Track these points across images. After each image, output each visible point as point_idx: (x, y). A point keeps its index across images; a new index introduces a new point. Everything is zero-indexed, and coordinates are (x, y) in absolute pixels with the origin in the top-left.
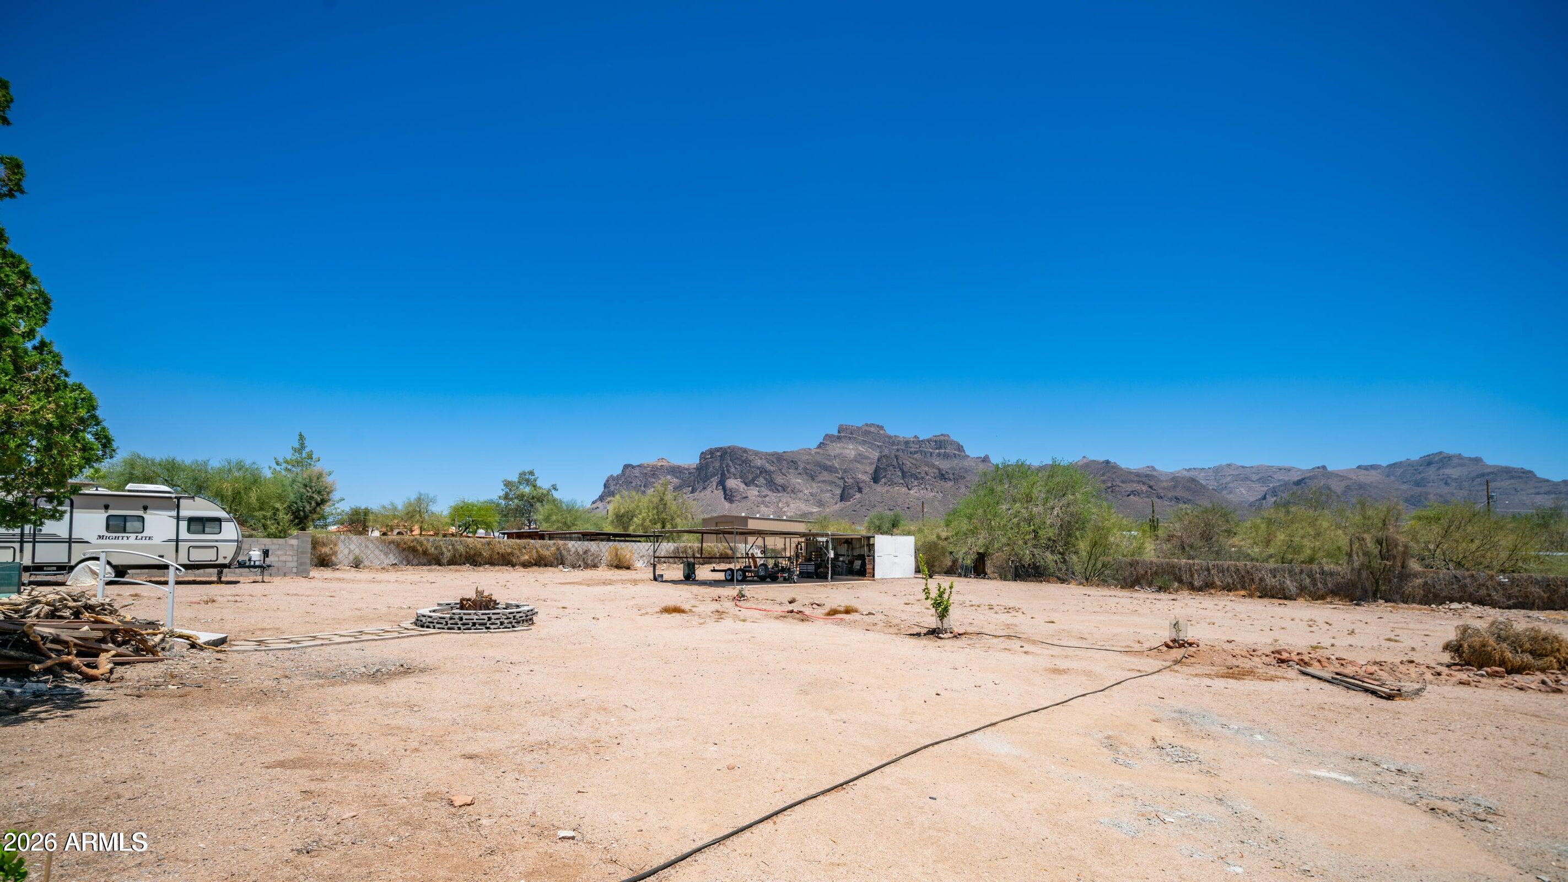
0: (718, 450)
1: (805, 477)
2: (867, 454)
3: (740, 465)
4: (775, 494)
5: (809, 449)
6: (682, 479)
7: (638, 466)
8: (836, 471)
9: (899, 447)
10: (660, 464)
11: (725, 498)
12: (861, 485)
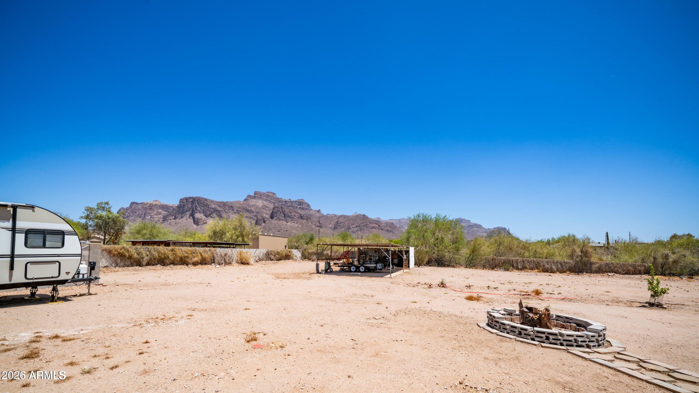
0: (190, 198)
1: (237, 214)
2: (268, 205)
3: (203, 206)
5: (240, 201)
6: (168, 212)
7: (141, 203)
8: (253, 212)
9: (282, 203)
10: (155, 203)
11: (194, 223)
12: (265, 219)
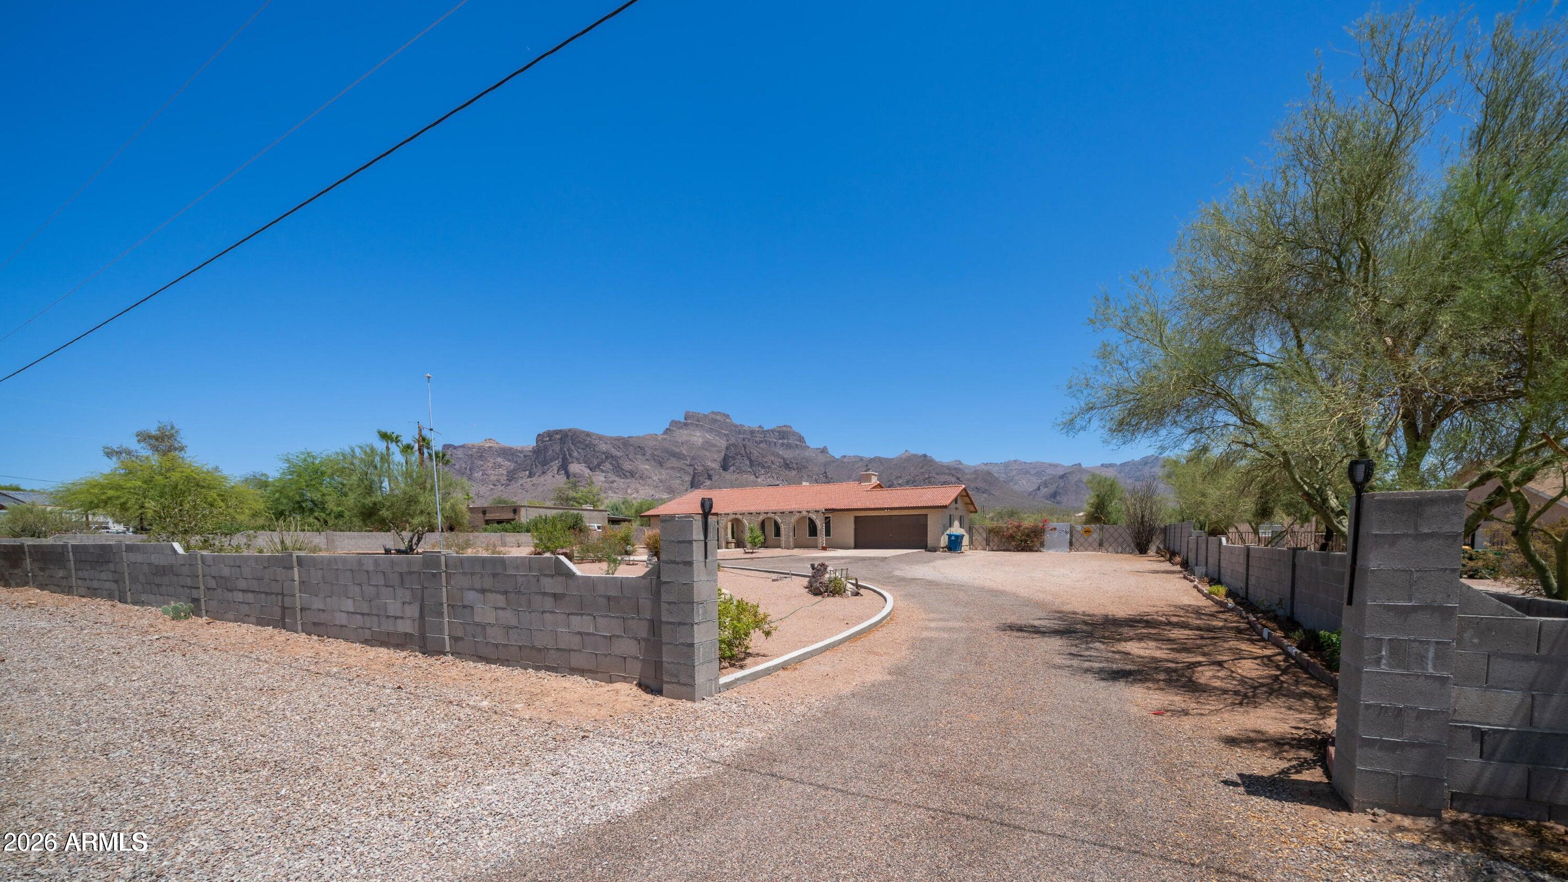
0: (557, 432)
1: (654, 463)
2: (714, 442)
3: (583, 449)
4: (622, 480)
7: (462, 447)
9: (745, 436)
10: (488, 445)
12: (711, 472)
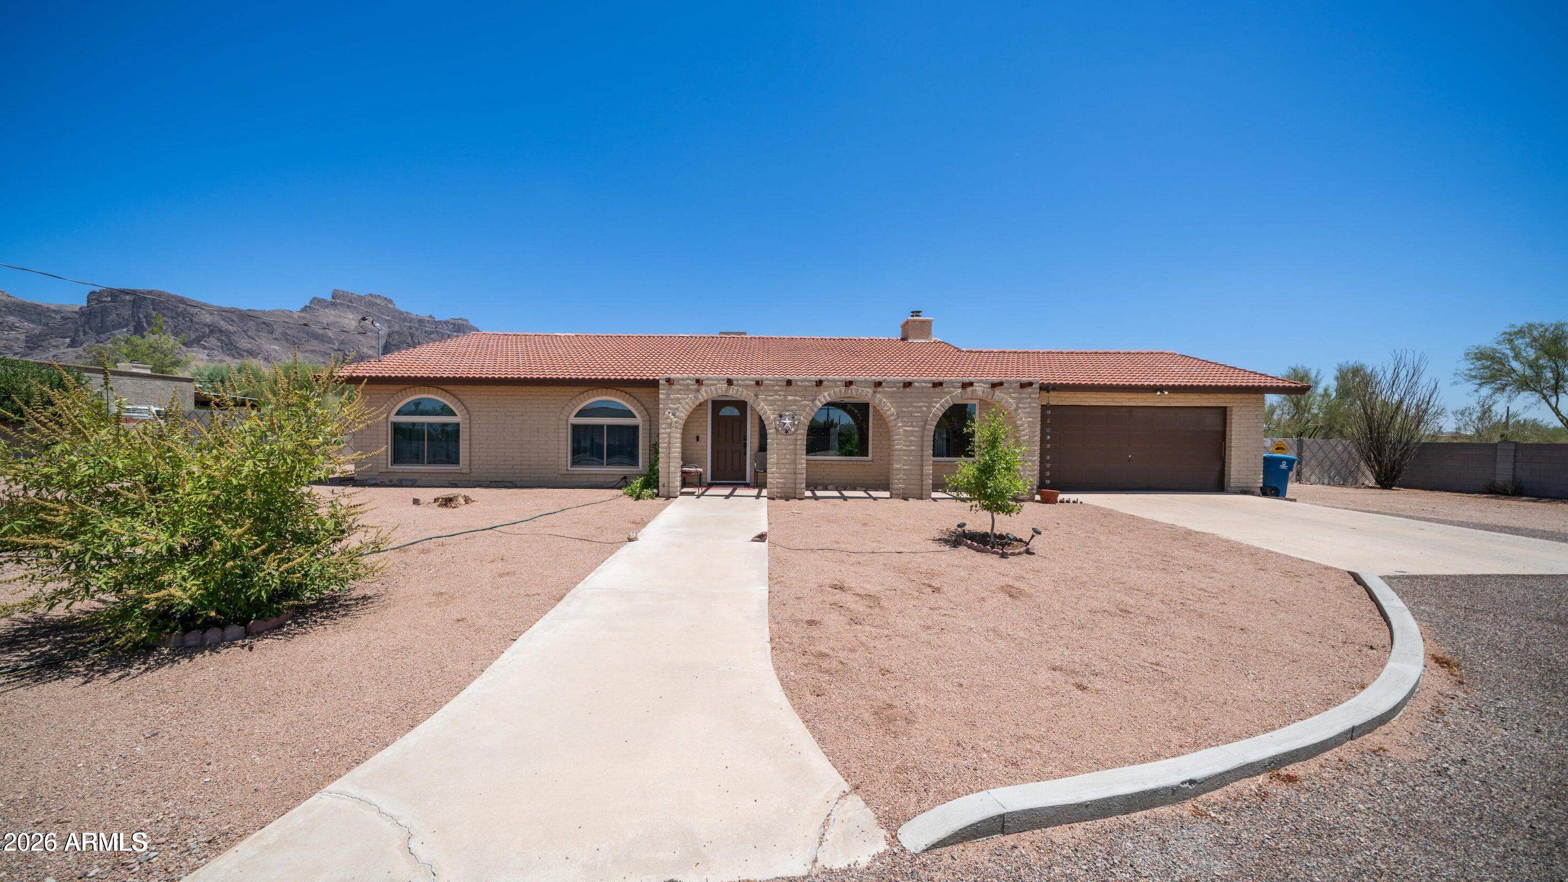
5: (290, 312)
6: (47, 324)
